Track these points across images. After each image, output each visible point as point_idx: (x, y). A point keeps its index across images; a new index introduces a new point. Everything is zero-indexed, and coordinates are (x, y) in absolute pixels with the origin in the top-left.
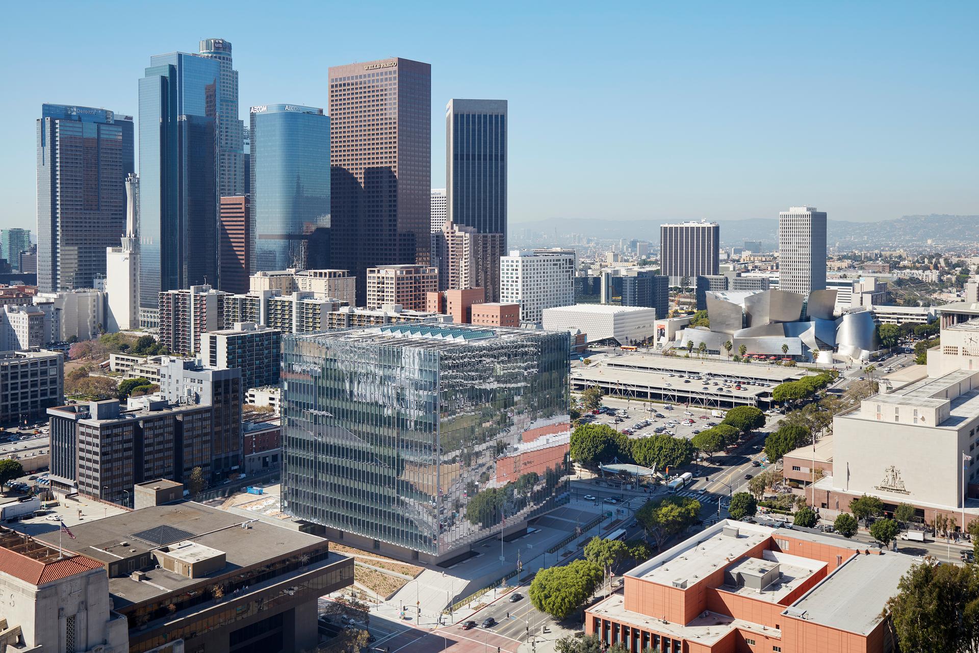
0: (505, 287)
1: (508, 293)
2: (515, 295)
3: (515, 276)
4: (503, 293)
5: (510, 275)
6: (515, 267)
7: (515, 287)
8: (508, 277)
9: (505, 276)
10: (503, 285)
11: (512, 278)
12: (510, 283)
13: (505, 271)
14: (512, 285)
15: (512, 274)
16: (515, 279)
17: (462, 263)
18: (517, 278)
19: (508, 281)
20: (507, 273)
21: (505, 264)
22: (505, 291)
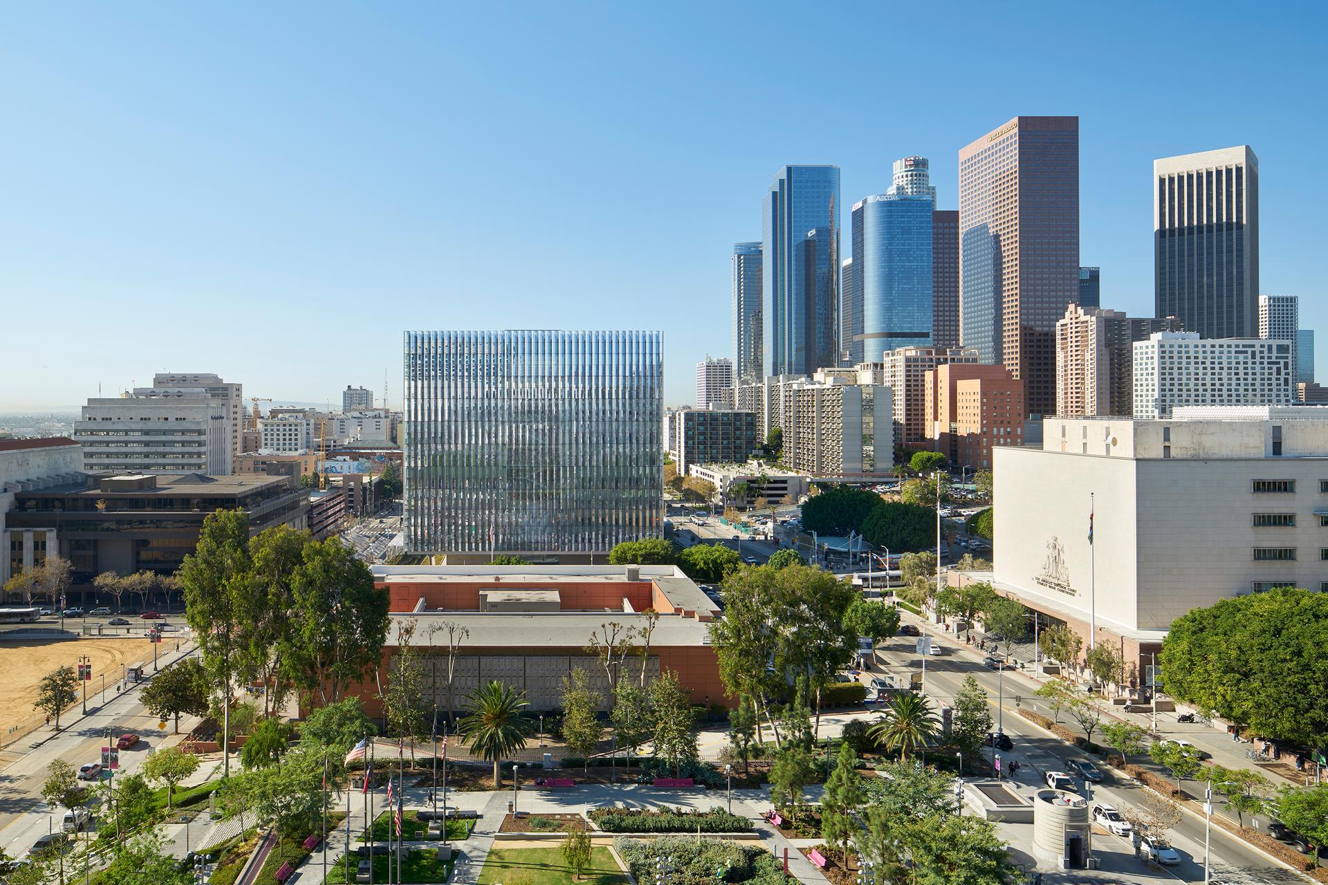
0: (1139, 383)
1: (1142, 391)
2: (1150, 393)
3: (1150, 367)
4: (1136, 391)
5: (1144, 366)
6: (1150, 355)
7: (1150, 382)
8: (1142, 369)
9: (1139, 367)
10: (1137, 380)
11: (1147, 369)
12: (1145, 376)
13: (1139, 361)
14: (1147, 380)
15: (1146, 364)
16: (1150, 371)
17: (1088, 356)
18: (1153, 369)
19: (1142, 375)
20: (1141, 364)
21: (1139, 351)
22: (1139, 388)
